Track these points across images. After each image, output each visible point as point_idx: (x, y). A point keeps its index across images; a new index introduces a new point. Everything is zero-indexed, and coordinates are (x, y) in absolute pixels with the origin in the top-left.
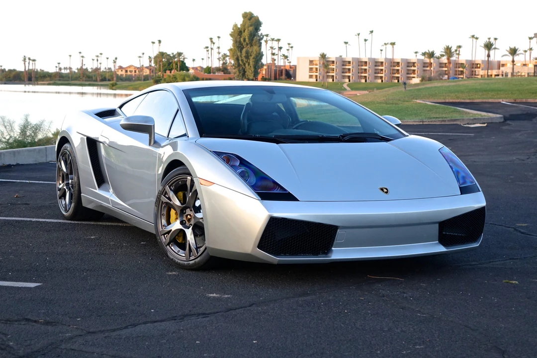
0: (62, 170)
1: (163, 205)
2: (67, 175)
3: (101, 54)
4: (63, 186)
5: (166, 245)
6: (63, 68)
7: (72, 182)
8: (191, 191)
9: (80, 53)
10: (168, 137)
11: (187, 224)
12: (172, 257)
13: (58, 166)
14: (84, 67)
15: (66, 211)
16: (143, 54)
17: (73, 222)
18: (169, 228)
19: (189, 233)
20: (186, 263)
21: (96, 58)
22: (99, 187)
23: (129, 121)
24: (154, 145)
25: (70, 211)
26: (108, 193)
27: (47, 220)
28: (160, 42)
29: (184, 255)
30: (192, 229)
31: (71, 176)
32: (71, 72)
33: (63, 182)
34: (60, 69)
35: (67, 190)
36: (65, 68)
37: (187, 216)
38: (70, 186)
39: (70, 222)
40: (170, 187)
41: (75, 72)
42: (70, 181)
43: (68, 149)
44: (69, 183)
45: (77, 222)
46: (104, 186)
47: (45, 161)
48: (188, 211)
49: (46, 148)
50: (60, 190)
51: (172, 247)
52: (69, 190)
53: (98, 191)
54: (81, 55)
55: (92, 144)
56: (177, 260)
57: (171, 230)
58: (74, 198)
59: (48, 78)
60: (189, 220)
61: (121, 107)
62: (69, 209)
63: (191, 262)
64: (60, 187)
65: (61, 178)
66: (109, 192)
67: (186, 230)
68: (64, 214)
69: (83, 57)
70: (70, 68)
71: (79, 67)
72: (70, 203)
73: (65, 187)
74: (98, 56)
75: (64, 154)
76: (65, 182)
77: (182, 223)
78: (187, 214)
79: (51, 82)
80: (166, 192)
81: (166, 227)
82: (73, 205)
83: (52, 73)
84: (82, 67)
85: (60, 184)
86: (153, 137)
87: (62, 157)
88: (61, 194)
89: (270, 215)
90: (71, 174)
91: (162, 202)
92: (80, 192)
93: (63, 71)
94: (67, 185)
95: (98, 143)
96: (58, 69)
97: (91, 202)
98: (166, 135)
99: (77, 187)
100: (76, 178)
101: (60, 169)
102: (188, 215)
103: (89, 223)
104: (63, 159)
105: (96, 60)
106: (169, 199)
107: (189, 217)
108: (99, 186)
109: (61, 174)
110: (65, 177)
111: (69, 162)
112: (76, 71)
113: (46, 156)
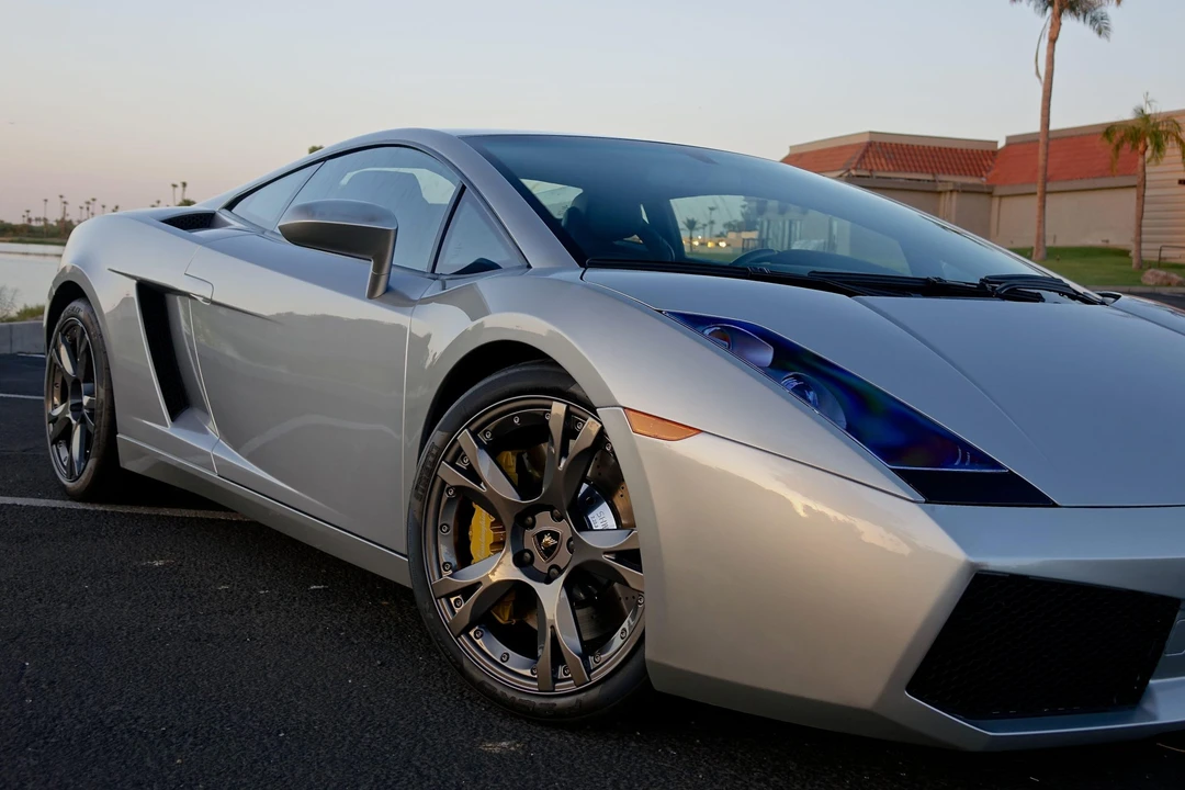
0: (63, 370)
1: (446, 496)
2: (76, 383)
3: (94, 200)
4: (64, 411)
5: (458, 631)
6: (33, 218)
7: (90, 402)
8: (564, 452)
9: (61, 197)
10: (433, 271)
11: (541, 564)
12: (478, 677)
13: (51, 359)
14: (67, 219)
15: (71, 476)
16: (159, 202)
17: (90, 507)
18: (469, 576)
19: (551, 597)
20: (537, 701)
21: (85, 206)
22: (173, 419)
23: (313, 216)
24: (388, 296)
25: (83, 478)
26: (201, 435)
27: (19, 501)
28: (184, 185)
29: (527, 672)
30: (566, 585)
31: (89, 385)
32: (46, 224)
33: (63, 400)
34: (30, 220)
35: (74, 422)
36: (37, 219)
37: (540, 536)
38: (85, 411)
39: (80, 506)
40: (474, 435)
41: (52, 225)
42: (86, 399)
43: (82, 314)
44: (82, 403)
45: (101, 508)
46: (187, 415)
47: (8, 352)
48: (544, 521)
49: (11, 326)
50: (54, 420)
51: (479, 641)
52: (82, 421)
53: (169, 429)
54: (64, 199)
55: (154, 300)
56: (500, 689)
57: (479, 583)
58: (95, 444)
59: (11, 233)
60: (549, 552)
61: (230, 206)
62: (80, 475)
63: (560, 702)
64: (57, 412)
65: (57, 390)
66: (205, 432)
67: (539, 588)
68: (64, 486)
69: (65, 203)
70: (45, 220)
71: (59, 218)
72: (85, 456)
73: (69, 416)
74: (88, 203)
75: (69, 328)
76: (70, 402)
77: (521, 561)
78: (537, 530)
79: (16, 238)
80: (460, 450)
81: (454, 571)
82: (91, 463)
83: (17, 226)
84: (63, 219)
85: (55, 406)
86: (385, 271)
87: (63, 335)
88: (58, 431)
89: (973, 566)
90: (89, 378)
91: (444, 483)
92: (112, 428)
93: (34, 224)
94: (77, 408)
95: (170, 297)
96: (26, 219)
97: (140, 453)
98: (425, 266)
99: (104, 418)
100: (102, 392)
101: (56, 367)
102: (546, 532)
103: (135, 510)
104: (64, 342)
105: (85, 209)
106: (472, 473)
107: (547, 539)
108: (174, 415)
109: (59, 381)
110: (69, 390)
111: (82, 349)
112: (55, 224)
113: (11, 342)
